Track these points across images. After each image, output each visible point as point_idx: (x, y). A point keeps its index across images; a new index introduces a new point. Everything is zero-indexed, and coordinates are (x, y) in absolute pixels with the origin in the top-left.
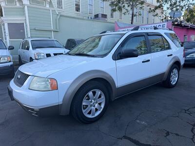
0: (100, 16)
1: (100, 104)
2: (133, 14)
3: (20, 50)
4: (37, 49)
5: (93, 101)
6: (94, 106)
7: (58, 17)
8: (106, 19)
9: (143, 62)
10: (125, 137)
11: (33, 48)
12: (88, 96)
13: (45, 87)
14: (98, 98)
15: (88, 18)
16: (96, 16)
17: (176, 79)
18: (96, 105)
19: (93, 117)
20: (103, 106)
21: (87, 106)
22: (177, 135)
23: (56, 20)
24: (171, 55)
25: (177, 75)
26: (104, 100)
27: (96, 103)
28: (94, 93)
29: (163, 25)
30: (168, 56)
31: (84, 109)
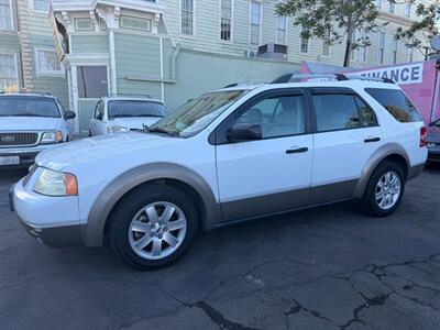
0: (271, 49)
1: (175, 233)
4: (117, 119)
5: (157, 225)
6: (160, 236)
7: (176, 53)
8: (285, 56)
9: (288, 152)
10: (201, 304)
11: (111, 117)
12: (144, 213)
13: (58, 190)
14: (170, 220)
16: (263, 49)
17: (396, 197)
18: (166, 237)
19: (156, 257)
20: (181, 239)
21: (142, 234)
22: (316, 314)
23: (171, 59)
24: (378, 139)
25: (398, 187)
26: (184, 225)
27: (165, 230)
28: (160, 210)
29: (414, 68)
30: (366, 141)
31: (136, 239)
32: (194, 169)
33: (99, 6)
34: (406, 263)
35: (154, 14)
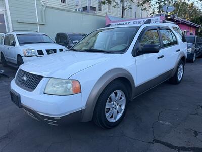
0: (89, 8)
1: (120, 106)
2: (123, 8)
3: (3, 46)
4: (26, 45)
5: (115, 103)
6: (116, 109)
7: (44, 8)
8: (95, 12)
9: (158, 58)
10: (155, 141)
12: (110, 98)
15: (76, 10)
16: (85, 8)
18: (117, 107)
19: (115, 120)
20: (123, 108)
21: (109, 109)
23: (42, 12)
26: (125, 101)
27: (117, 105)
28: (116, 94)
30: (177, 51)
31: (107, 113)
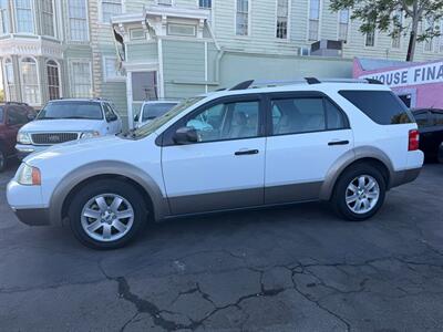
0: (324, 45)
2: (412, 36)
5: (107, 213)
6: (110, 223)
8: (340, 52)
9: (237, 154)
11: (144, 119)
12: (95, 203)
14: (118, 210)
16: (316, 47)
18: (115, 222)
19: (106, 240)
23: (215, 62)
27: (114, 217)
30: (330, 144)
31: (89, 223)
32: (141, 167)
33: (148, 16)
34: (335, 265)
35: (198, 20)
